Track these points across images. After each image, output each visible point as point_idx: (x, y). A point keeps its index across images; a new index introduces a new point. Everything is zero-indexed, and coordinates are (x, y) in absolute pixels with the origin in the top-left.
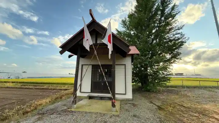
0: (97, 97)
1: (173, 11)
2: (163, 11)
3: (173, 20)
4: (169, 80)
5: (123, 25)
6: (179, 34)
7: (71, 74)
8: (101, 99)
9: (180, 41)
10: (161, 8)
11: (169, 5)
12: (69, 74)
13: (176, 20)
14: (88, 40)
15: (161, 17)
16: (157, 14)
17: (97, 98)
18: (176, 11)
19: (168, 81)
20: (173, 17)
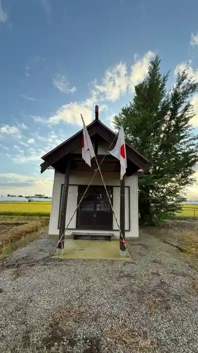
0: (86, 236)
1: (186, 113)
2: (174, 112)
3: (186, 125)
4: (180, 209)
5: (117, 125)
6: (193, 145)
7: (12, 196)
8: (91, 239)
9: (193, 154)
10: (172, 107)
11: (182, 104)
12: (8, 196)
13: (190, 126)
14: (89, 150)
15: (170, 120)
16: (166, 114)
17: (86, 238)
18: (190, 113)
19: (179, 211)
20: (186, 120)
